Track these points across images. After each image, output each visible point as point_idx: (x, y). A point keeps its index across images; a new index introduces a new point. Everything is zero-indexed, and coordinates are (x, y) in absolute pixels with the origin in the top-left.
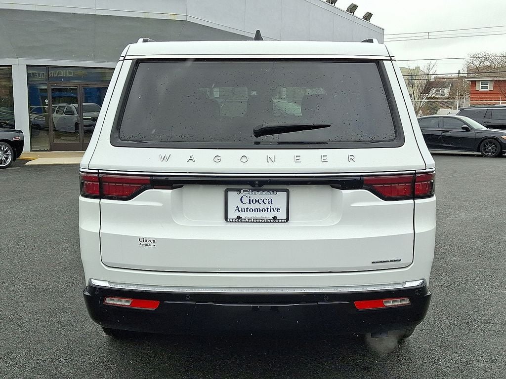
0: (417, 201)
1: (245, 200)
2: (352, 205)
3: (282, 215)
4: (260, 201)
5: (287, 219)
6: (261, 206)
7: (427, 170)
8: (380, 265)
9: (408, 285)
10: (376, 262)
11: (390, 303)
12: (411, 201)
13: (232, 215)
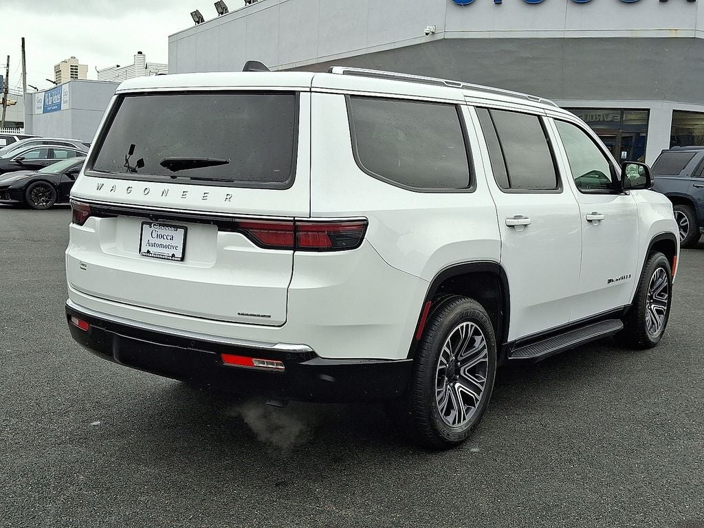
0: (297, 253)
1: (155, 235)
2: (225, 249)
3: (179, 254)
4: (165, 237)
5: (182, 259)
6: (165, 242)
7: (311, 219)
8: (246, 318)
9: (277, 347)
10: (243, 314)
11: (257, 363)
12: (292, 252)
13: (144, 249)
